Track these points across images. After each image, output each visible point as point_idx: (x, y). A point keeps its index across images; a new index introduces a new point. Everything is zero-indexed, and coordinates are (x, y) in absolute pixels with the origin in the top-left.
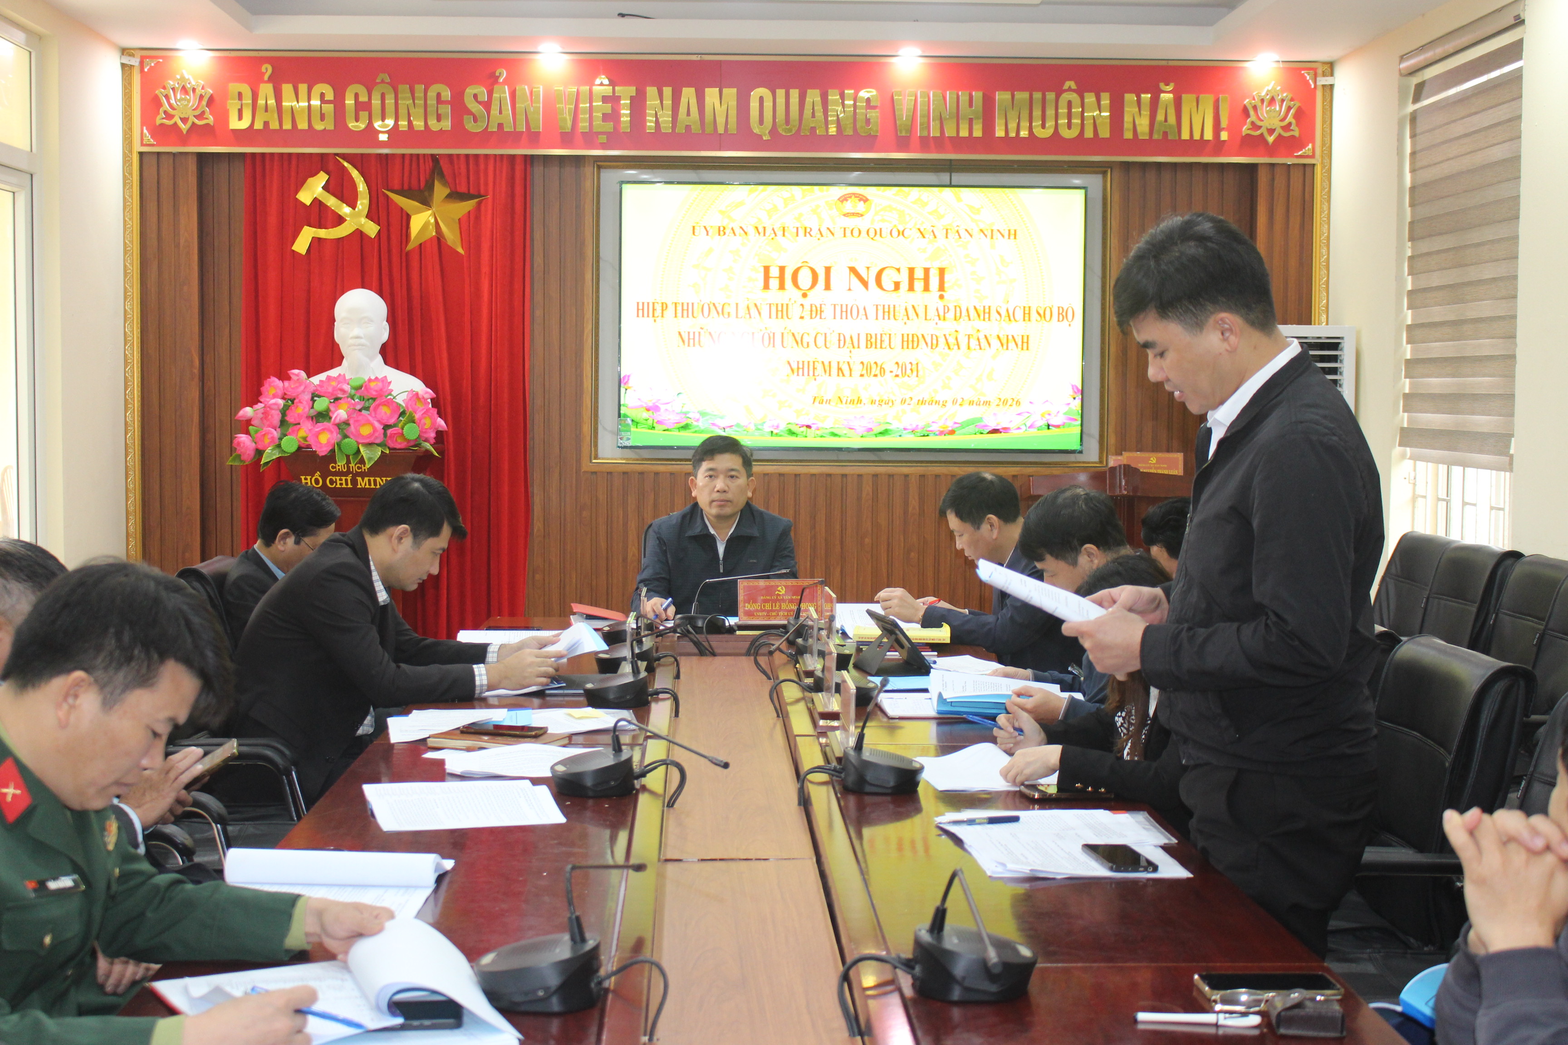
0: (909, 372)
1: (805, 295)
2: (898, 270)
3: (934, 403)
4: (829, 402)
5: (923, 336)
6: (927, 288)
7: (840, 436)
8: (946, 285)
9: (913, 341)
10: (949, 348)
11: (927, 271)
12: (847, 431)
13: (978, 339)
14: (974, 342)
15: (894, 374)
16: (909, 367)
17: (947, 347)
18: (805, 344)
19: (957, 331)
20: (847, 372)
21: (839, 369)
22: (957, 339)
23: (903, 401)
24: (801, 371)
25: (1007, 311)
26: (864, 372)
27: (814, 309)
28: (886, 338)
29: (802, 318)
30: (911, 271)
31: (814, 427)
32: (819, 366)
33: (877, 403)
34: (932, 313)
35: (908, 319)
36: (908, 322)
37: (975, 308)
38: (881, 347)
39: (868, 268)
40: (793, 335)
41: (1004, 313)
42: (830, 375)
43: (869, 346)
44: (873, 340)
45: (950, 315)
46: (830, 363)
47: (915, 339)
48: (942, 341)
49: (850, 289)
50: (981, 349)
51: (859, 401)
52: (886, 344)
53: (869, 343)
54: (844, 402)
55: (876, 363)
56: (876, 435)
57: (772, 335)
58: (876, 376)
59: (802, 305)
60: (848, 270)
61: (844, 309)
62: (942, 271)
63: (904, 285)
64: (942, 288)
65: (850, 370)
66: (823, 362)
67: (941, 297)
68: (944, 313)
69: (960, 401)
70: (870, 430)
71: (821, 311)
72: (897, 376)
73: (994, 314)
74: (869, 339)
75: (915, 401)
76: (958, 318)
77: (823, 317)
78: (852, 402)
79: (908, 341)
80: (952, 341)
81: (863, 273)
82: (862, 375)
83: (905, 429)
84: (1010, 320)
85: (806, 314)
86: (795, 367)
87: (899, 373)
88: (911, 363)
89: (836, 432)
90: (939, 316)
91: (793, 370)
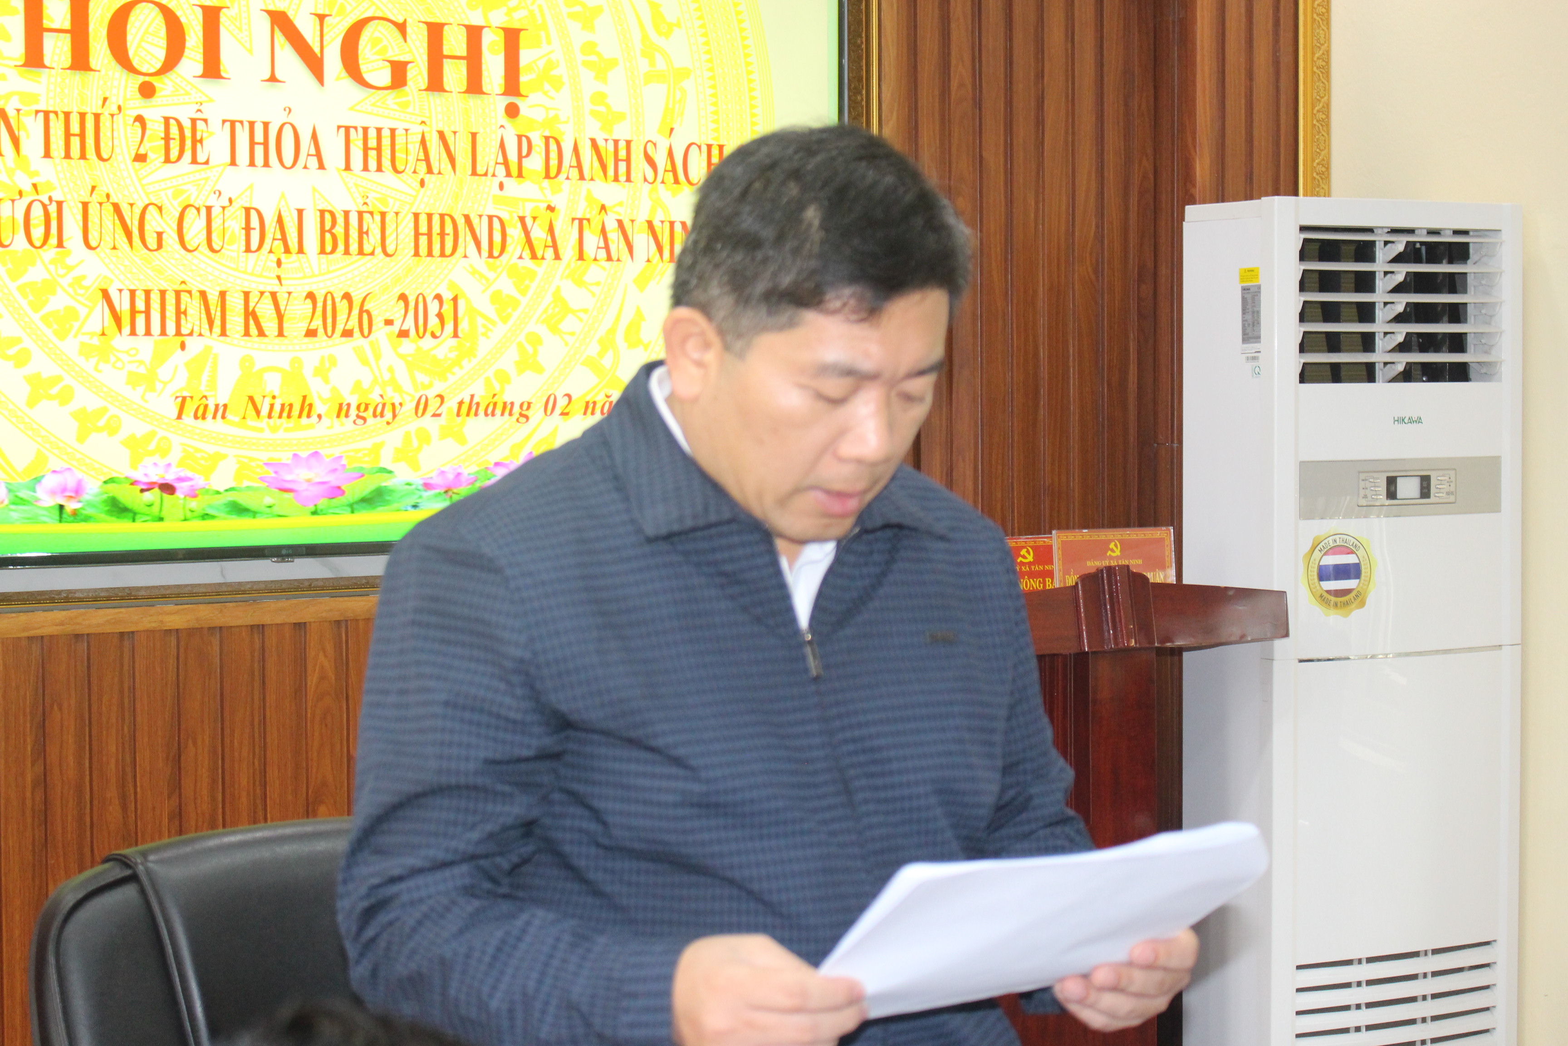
0: (434, 323)
1: (147, 91)
2: (402, 28)
3: (498, 411)
4: (221, 411)
5: (467, 218)
6: (474, 86)
7: (254, 514)
8: (524, 78)
9: (442, 234)
10: (534, 256)
11: (474, 34)
12: (272, 497)
13: (603, 231)
14: (592, 240)
15: (395, 329)
16: (433, 308)
17: (527, 254)
18: (152, 242)
19: (551, 209)
20: (270, 324)
21: (250, 315)
22: (551, 230)
23: (421, 407)
24: (140, 319)
25: (671, 154)
26: (317, 323)
27: (174, 131)
28: (373, 225)
29: (140, 158)
30: (435, 31)
31: (182, 487)
32: (192, 305)
33: (353, 412)
34: (488, 155)
35: (430, 171)
36: (428, 178)
37: (594, 142)
38: (361, 252)
39: (322, 18)
40: (117, 208)
41: (661, 160)
42: (223, 333)
43: (328, 248)
44: (339, 230)
45: (535, 163)
46: (223, 294)
47: (449, 228)
48: (515, 233)
49: (273, 79)
50: (609, 258)
51: (306, 409)
52: (373, 241)
53: (328, 236)
54: (265, 411)
55: (347, 296)
56: (352, 507)
57: (53, 209)
58: (348, 333)
59: (140, 119)
60: (266, 21)
61: (259, 137)
62: (512, 37)
63: (418, 74)
64: (512, 86)
65: (280, 317)
66: (203, 294)
67: (512, 111)
68: (520, 157)
69: (562, 403)
70: (337, 492)
71: (194, 142)
72: (403, 334)
73: (639, 165)
74: (328, 226)
75: (451, 405)
76: (553, 172)
77: (201, 158)
78: (286, 411)
79: (429, 235)
80: (539, 235)
81: (308, 30)
82: (311, 333)
83: (428, 486)
84: (677, 181)
85: (154, 146)
86: (124, 308)
87: (409, 324)
88: (438, 297)
89: (244, 500)
90: (506, 163)
91: (118, 320)
